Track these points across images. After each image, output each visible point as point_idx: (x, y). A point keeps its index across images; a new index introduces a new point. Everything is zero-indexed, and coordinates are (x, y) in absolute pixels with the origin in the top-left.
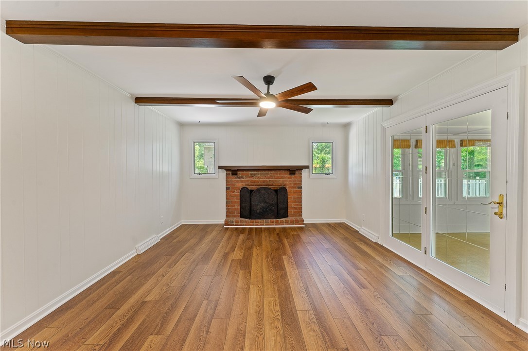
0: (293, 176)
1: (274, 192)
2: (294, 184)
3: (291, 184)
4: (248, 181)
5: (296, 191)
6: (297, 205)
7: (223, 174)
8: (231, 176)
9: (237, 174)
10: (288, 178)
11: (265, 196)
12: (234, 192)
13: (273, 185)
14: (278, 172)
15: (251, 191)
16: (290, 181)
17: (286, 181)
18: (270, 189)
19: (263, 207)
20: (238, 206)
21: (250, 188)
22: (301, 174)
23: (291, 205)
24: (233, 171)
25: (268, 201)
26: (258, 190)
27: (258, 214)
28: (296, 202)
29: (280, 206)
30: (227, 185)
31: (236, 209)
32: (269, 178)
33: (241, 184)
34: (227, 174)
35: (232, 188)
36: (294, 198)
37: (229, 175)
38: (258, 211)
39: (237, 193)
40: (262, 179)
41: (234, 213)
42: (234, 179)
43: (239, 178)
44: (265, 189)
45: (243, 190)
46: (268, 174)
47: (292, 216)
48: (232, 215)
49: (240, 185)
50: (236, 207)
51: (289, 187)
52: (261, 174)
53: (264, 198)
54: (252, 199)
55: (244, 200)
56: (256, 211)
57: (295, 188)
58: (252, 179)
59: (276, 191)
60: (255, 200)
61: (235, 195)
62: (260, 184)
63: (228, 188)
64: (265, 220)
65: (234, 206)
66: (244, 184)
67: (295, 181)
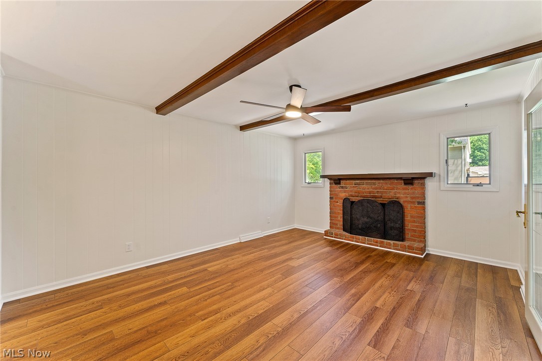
0: (410, 187)
1: (380, 207)
2: (412, 198)
3: (407, 197)
4: (351, 191)
5: (415, 207)
7: (327, 181)
8: (334, 185)
9: (340, 184)
10: (404, 189)
11: (369, 210)
12: (337, 202)
13: (381, 197)
14: (388, 182)
15: (352, 202)
16: (405, 193)
17: (399, 193)
18: (375, 201)
19: (366, 223)
20: (341, 217)
21: (354, 199)
22: (423, 185)
23: (409, 226)
24: (336, 180)
25: (372, 215)
26: (360, 202)
27: (360, 229)
28: (414, 222)
29: (390, 224)
30: (330, 194)
31: (339, 220)
32: (376, 188)
33: (344, 194)
34: (330, 184)
35: (335, 198)
36: (412, 217)
37: (333, 184)
38: (360, 226)
39: (340, 203)
40: (366, 188)
41: (337, 224)
42: (337, 188)
43: (342, 187)
44: (369, 201)
45: (345, 200)
46: (374, 184)
47: (411, 240)
48: (335, 226)
49: (343, 195)
50: (339, 219)
51: (404, 202)
52: (367, 184)
53: (368, 211)
54: (353, 211)
55: (346, 212)
56: (358, 225)
57: (413, 203)
58: (355, 189)
59: (383, 205)
60: (357, 212)
61: (338, 205)
62: (365, 195)
63: (331, 198)
64: (366, 238)
65: (337, 217)
66: (347, 194)
67: (414, 193)
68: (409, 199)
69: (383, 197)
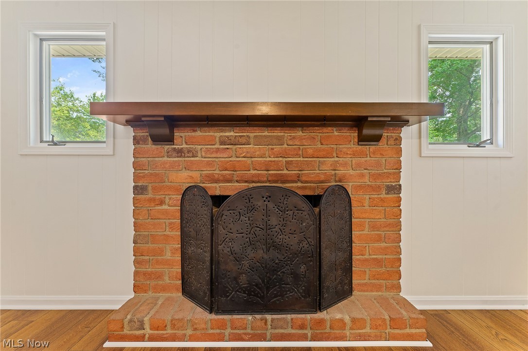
0: (371, 148)
1: (305, 206)
2: (375, 177)
3: (362, 176)
4: (209, 164)
5: (382, 200)
6: (384, 251)
7: (126, 134)
8: (150, 146)
9: (170, 140)
10: (354, 155)
11: (274, 221)
12: (162, 203)
13: (298, 179)
14: (317, 134)
15: (218, 200)
16: (359, 165)
17: (345, 165)
18: (291, 193)
20: (173, 253)
21: (217, 189)
22: (398, 140)
25: (281, 239)
26: (246, 196)
28: (379, 239)
29: (329, 256)
30: (136, 178)
31: (167, 263)
33: (185, 174)
34: (136, 140)
35: (154, 189)
36: (373, 227)
37: (145, 141)
38: (244, 280)
39: (172, 205)
40: (256, 155)
41: (159, 276)
42: (162, 156)
43: (180, 152)
44: (271, 194)
45: (190, 194)
46: (280, 141)
47: (364, 287)
48: (153, 283)
49: (184, 178)
50: (168, 255)
51: (358, 188)
52: (259, 141)
53: (268, 227)
54: (221, 231)
55: (193, 233)
56: (236, 279)
57: (377, 189)
58: (223, 157)
61: (166, 212)
62: (254, 176)
63: (138, 190)
64: (269, 317)
65: (161, 252)
66: (196, 175)
67: (378, 164)
68: (367, 180)
69: (304, 178)
